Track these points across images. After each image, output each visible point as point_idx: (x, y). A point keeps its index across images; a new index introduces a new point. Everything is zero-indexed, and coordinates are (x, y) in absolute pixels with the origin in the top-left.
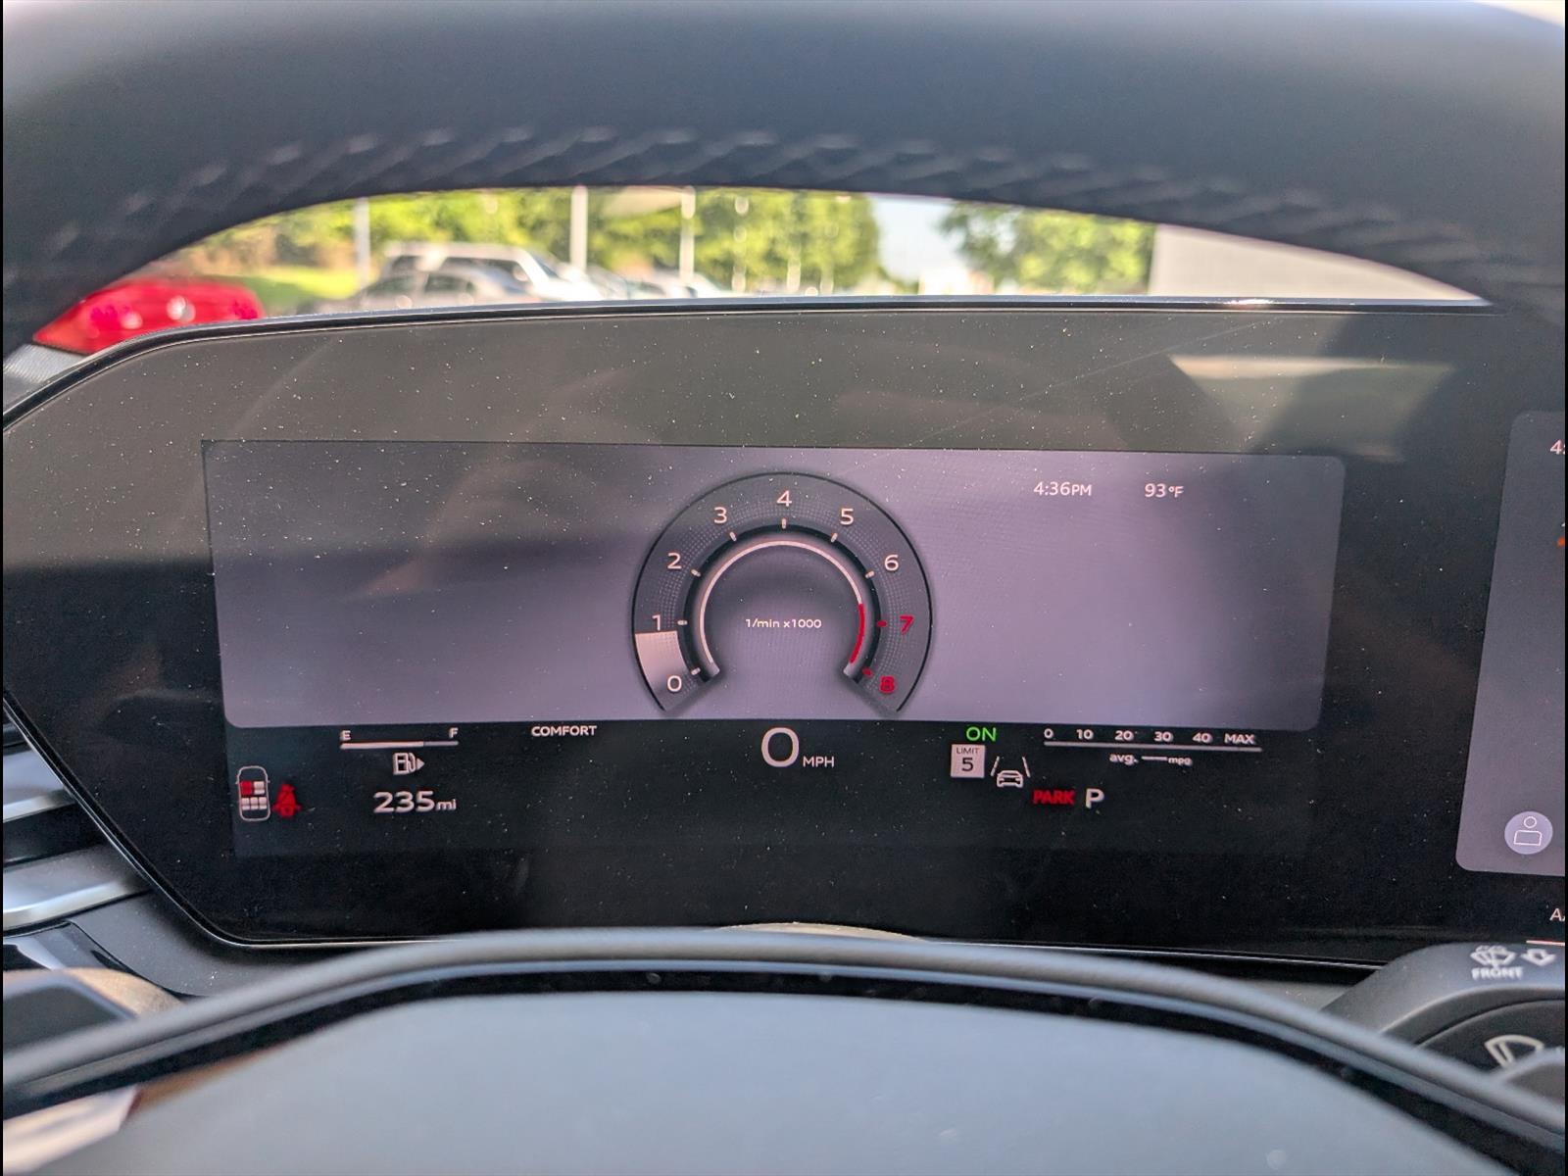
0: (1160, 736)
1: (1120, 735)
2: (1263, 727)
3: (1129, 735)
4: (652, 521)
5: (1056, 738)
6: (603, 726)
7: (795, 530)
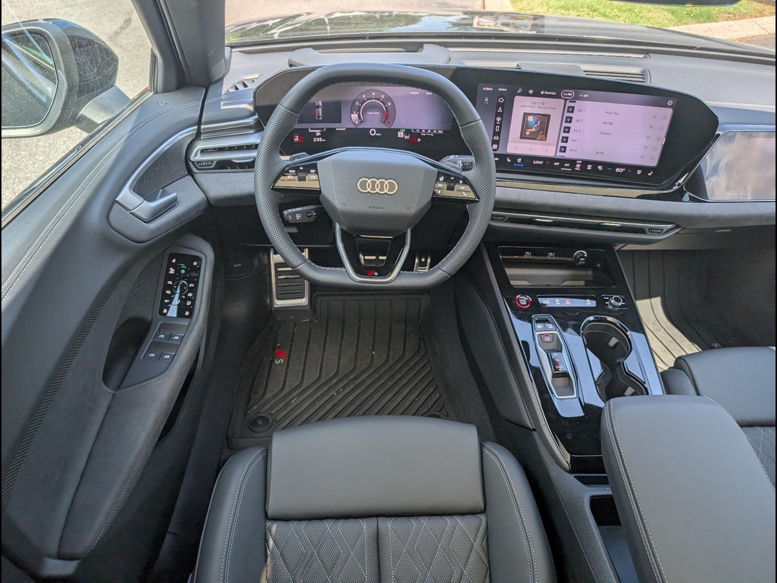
0: (429, 131)
1: (423, 131)
2: (444, 129)
3: (424, 131)
4: (353, 98)
5: (414, 131)
6: (347, 129)
7: (375, 99)
